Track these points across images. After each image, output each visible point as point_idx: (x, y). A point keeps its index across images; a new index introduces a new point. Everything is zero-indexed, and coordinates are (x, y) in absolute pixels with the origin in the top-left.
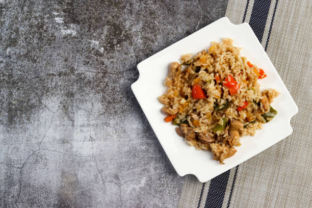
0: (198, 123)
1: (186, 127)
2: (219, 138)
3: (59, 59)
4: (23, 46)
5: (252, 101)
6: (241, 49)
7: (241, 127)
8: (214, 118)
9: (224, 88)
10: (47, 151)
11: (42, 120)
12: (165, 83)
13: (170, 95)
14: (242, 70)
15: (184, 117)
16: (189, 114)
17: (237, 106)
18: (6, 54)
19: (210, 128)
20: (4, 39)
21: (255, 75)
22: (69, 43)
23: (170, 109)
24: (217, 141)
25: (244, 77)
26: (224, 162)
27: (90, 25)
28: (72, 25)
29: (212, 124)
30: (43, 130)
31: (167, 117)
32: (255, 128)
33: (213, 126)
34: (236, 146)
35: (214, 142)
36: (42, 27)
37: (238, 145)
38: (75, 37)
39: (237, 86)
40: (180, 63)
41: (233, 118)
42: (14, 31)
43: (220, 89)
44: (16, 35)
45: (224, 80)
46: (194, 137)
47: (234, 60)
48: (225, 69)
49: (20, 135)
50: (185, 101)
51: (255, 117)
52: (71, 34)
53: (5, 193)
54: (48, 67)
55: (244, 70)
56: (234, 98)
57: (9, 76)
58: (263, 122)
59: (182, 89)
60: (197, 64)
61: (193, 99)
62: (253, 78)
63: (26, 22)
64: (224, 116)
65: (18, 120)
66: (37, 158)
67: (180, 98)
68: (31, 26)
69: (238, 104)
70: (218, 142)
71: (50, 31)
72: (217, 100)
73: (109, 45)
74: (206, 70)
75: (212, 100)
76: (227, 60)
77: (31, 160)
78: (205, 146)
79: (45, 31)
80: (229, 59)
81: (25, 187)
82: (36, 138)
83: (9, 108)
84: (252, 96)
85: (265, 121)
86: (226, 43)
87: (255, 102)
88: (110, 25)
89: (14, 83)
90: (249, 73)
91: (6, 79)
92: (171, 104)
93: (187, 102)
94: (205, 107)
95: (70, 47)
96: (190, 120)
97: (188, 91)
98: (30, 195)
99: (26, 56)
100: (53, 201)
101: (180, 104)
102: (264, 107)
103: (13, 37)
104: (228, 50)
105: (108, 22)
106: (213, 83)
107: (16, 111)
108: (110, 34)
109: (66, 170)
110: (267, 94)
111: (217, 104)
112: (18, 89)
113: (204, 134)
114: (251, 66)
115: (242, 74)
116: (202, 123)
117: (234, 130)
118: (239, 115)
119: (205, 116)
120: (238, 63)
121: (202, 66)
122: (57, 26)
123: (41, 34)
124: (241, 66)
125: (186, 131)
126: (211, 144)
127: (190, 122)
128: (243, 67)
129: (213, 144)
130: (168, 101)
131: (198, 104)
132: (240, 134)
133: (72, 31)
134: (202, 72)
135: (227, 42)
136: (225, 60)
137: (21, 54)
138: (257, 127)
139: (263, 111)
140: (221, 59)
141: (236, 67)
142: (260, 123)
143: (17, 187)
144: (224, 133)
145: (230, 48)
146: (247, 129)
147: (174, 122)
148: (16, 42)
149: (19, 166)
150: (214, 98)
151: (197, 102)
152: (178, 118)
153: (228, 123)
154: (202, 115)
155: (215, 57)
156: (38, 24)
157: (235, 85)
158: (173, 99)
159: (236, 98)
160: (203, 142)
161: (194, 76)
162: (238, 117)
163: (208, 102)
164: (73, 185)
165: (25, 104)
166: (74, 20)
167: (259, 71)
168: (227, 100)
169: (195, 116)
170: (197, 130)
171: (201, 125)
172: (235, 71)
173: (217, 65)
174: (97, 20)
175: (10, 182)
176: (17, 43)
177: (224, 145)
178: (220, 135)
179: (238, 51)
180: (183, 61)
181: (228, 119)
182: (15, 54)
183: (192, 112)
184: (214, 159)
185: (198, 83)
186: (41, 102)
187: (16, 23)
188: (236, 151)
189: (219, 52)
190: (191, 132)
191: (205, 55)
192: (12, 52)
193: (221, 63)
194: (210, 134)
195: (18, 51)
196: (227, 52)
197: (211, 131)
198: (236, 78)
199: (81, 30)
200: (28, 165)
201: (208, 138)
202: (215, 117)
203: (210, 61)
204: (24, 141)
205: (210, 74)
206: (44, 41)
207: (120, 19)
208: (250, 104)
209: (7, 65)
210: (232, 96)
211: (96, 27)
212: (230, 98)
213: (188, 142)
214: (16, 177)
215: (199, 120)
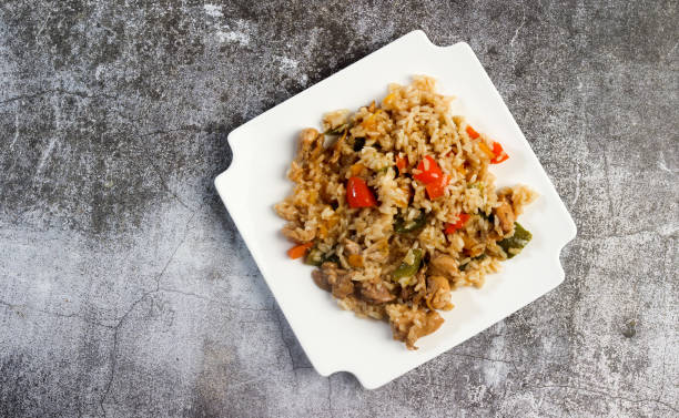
0: (360, 260)
1: (334, 269)
2: (405, 294)
3: (210, 95)
4: (132, 63)
5: (477, 211)
6: (452, 98)
7: (453, 269)
8: (395, 251)
9: (415, 185)
10: (174, 294)
11: (167, 226)
12: (288, 172)
13: (299, 201)
14: (454, 145)
15: (329, 247)
16: (340, 240)
17: (444, 224)
18: (94, 77)
19: (386, 271)
20: (90, 45)
21: (483, 155)
22: (233, 62)
23: (299, 229)
24: (400, 300)
25: (460, 161)
26: (415, 345)
27: (280, 25)
28: (240, 22)
29: (391, 262)
30: (167, 247)
31: (294, 248)
32: (483, 271)
33: (393, 267)
34: (443, 309)
35: (395, 302)
36: (174, 23)
37: (447, 307)
38: (245, 48)
39: (445, 180)
40: (320, 131)
41: (436, 249)
42: (115, 30)
43: (406, 187)
44: (118, 38)
45: (415, 167)
46: (352, 291)
47: (437, 122)
48: (417, 143)
49: (117, 256)
50: (332, 212)
51: (482, 246)
52: (238, 42)
53: (79, 380)
54: (184, 111)
55: (459, 145)
56: (436, 205)
57: (98, 126)
58: (500, 257)
59: (324, 186)
60: (358, 132)
61: (349, 208)
62: (478, 161)
63: (141, 12)
64: (416, 245)
65: (114, 223)
66: (151, 306)
67: (322, 205)
68: (151, 20)
69: (445, 220)
70: (404, 301)
71: (193, 33)
72: (399, 210)
73: (319, 70)
74: (378, 146)
75: (389, 211)
76: (423, 123)
77: (139, 311)
78: (374, 310)
79: (182, 33)
80: (427, 121)
81: (122, 369)
82: (152, 264)
83: (96, 197)
84: (475, 200)
85: (505, 255)
86: (421, 87)
87: (482, 213)
88: (322, 26)
89: (109, 141)
90: (469, 151)
91: (92, 131)
92: (302, 220)
93: (335, 215)
94: (375, 225)
95: (234, 69)
96: (343, 254)
97: (337, 191)
98: (132, 387)
99: (137, 84)
100: (183, 402)
101: (320, 219)
102: (501, 224)
103: (110, 41)
104: (424, 102)
105: (320, 19)
106: (391, 172)
107: (111, 203)
108: (323, 46)
109: (214, 336)
110: (508, 196)
111: (399, 220)
112: (118, 155)
113: (372, 284)
114: (473, 135)
115: (455, 154)
116: (369, 260)
117: (437, 276)
118: (448, 244)
119: (374, 246)
120: (446, 130)
121: (368, 137)
122: (208, 23)
123: (172, 38)
124: (453, 136)
125: (333, 279)
126: (387, 306)
127: (341, 258)
128: (457, 137)
129: (393, 306)
130: (296, 212)
131: (360, 219)
132: (452, 282)
133: (241, 35)
134: (368, 151)
135: (422, 84)
136: (419, 122)
137: (128, 79)
138: (489, 269)
139: (501, 233)
140: (409, 121)
141: (441, 138)
142: (495, 260)
143: (105, 369)
144: (415, 281)
145: (429, 97)
146: (467, 272)
147: (307, 259)
148: (117, 52)
149: (112, 323)
150: (394, 206)
151: (356, 215)
152: (317, 249)
153: (425, 261)
154: (368, 243)
155: (397, 118)
156: (167, 15)
157: (440, 179)
158: (307, 208)
159: (442, 206)
160: (371, 302)
161: (352, 159)
162: (446, 247)
163: (381, 215)
164: (228, 371)
165: (131, 190)
166: (246, 10)
167: (492, 148)
168: (423, 210)
169: (353, 246)
170: (357, 276)
171: (366, 264)
172: (439, 147)
173: (401, 134)
174: (295, 15)
175: (90, 356)
176: (120, 55)
177: (415, 308)
178: (408, 287)
179: (446, 105)
180: (329, 127)
181: (424, 252)
182: (114, 78)
183: (347, 237)
184: (395, 338)
185: (359, 174)
186: (166, 187)
187: (119, 13)
188: (442, 321)
189: (405, 106)
190: (344, 280)
191: (374, 113)
192: (107, 75)
193: (409, 130)
194: (386, 283)
195: (120, 73)
196: (421, 105)
197: (389, 277)
198: (442, 163)
199: (260, 33)
200: (131, 322)
201: (381, 292)
202: (397, 246)
203: (385, 127)
204: (125, 269)
205: (385, 153)
206: (178, 55)
207: (347, 14)
208: (471, 220)
209: (96, 101)
210: (433, 202)
211: (294, 29)
212: (428, 206)
213: (339, 301)
214: (104, 348)
215: (361, 254)
